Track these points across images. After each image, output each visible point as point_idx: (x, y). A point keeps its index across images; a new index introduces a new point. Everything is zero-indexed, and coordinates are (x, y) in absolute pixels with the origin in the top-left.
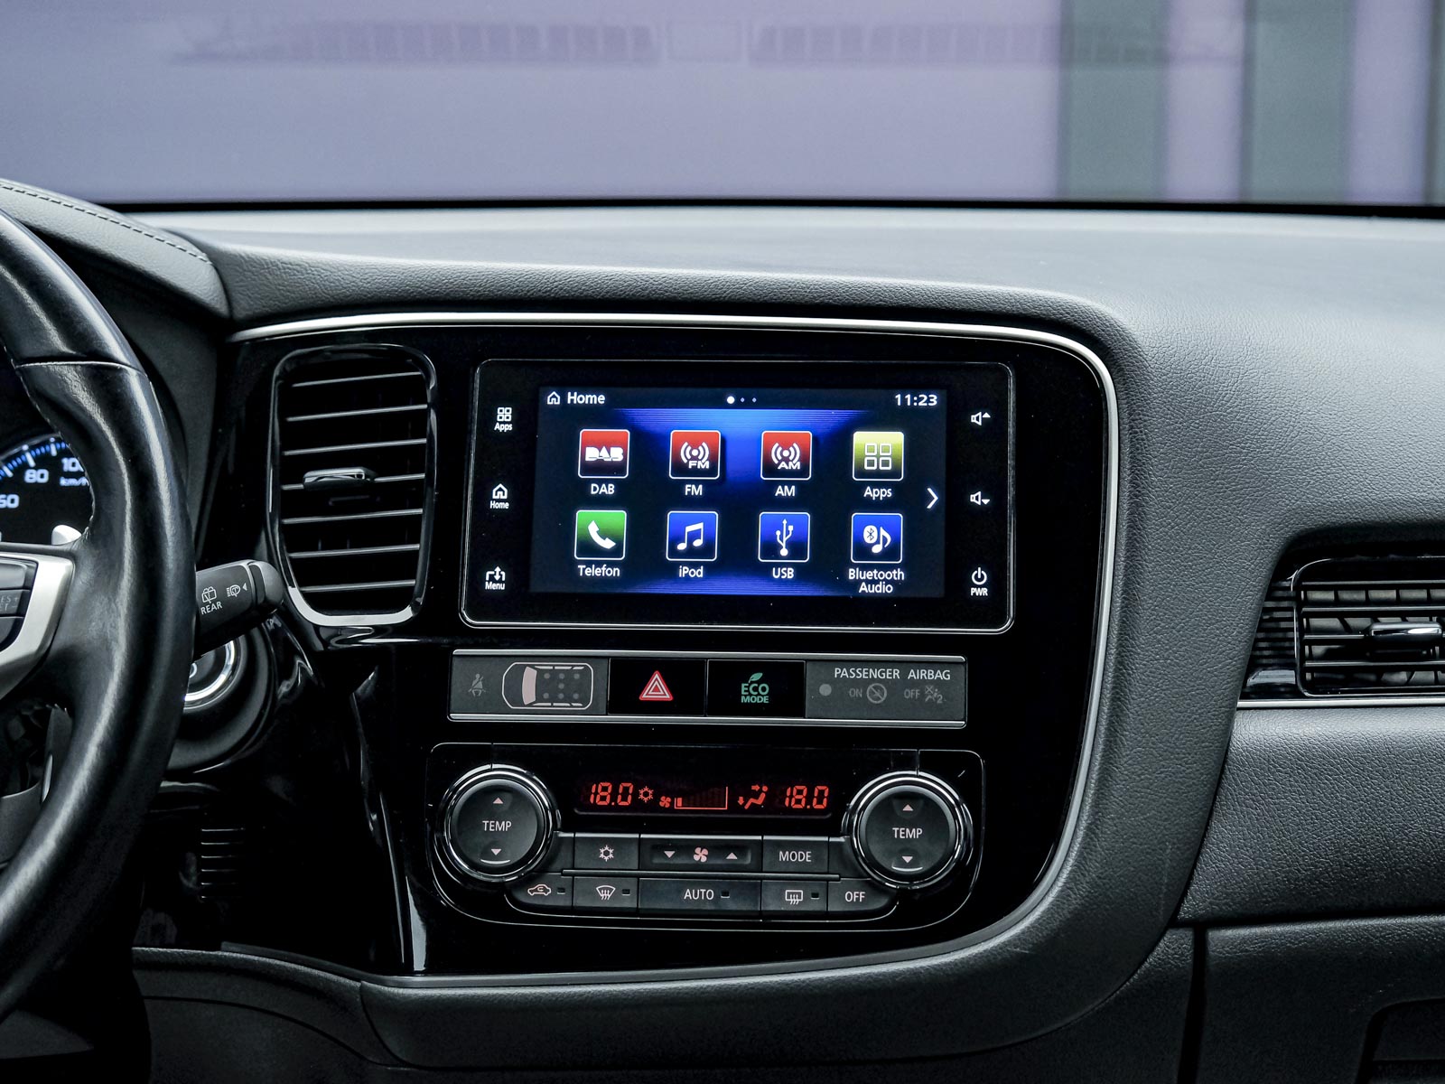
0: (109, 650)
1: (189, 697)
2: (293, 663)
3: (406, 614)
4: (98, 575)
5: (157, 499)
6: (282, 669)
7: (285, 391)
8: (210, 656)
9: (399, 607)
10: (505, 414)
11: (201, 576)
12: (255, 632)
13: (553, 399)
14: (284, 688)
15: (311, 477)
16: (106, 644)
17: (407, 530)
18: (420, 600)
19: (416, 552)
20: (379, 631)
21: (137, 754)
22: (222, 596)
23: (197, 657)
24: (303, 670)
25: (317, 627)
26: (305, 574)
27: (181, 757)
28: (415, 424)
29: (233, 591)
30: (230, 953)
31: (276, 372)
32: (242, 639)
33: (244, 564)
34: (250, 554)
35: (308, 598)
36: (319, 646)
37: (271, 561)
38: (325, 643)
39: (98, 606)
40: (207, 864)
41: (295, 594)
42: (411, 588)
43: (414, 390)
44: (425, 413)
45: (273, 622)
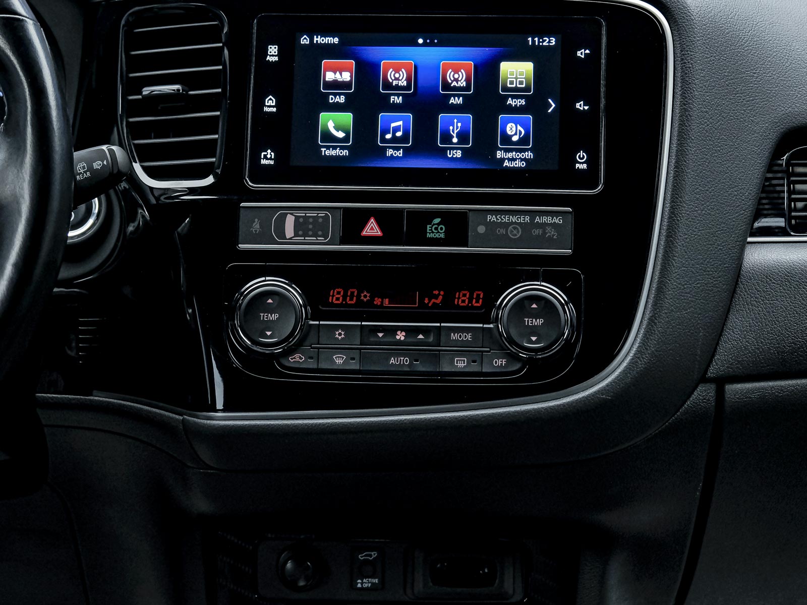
0: (18, 203)
1: (71, 234)
2: (137, 213)
3: (210, 180)
4: (11, 154)
5: (47, 105)
6: (129, 215)
7: (129, 34)
8: (82, 208)
9: (205, 176)
10: (273, 50)
11: (77, 155)
12: (112, 192)
13: (305, 40)
14: (131, 228)
15: (146, 91)
16: (17, 201)
17: (209, 125)
18: (219, 171)
19: (216, 140)
20: (192, 191)
21: (38, 270)
22: (90, 168)
23: (75, 208)
24: (143, 217)
25: (151, 189)
26: (144, 154)
27: (65, 273)
28: (214, 56)
29: (97, 165)
30: (98, 398)
31: (123, 22)
32: (103, 197)
33: (104, 147)
34: (107, 142)
35: (145, 169)
36: (154, 201)
37: (121, 145)
38: (157, 199)
39: (11, 175)
40: (83, 341)
41: (137, 167)
42: (212, 163)
43: (212, 34)
44: (221, 49)
45: (124, 185)
